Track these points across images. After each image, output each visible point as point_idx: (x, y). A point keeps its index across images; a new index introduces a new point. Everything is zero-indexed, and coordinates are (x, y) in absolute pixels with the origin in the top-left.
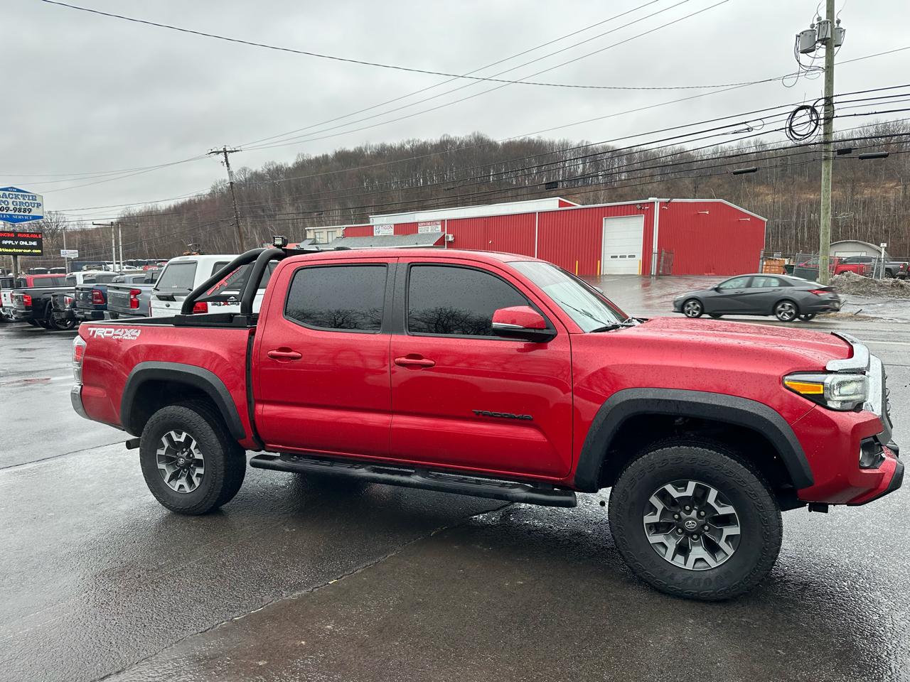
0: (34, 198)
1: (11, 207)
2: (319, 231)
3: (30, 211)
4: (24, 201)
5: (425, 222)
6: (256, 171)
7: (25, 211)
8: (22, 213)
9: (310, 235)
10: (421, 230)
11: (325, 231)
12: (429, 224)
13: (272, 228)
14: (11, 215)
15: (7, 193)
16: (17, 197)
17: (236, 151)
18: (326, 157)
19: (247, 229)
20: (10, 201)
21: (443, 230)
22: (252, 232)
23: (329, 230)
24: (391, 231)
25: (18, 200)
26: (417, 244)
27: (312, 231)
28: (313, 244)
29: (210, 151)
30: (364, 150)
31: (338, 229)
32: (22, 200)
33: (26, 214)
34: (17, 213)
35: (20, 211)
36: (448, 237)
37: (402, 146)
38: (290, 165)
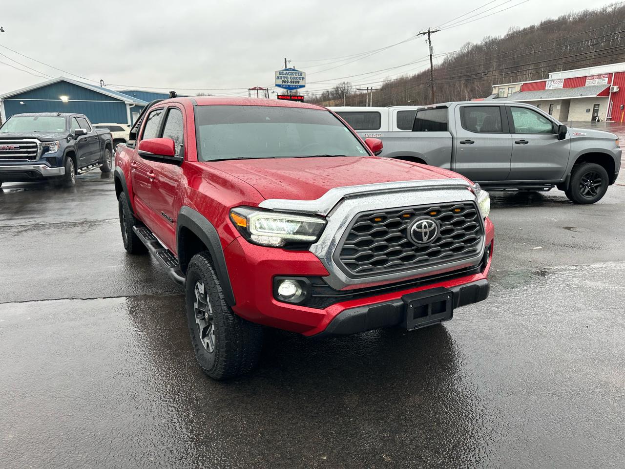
0: (301, 74)
1: (289, 80)
2: (502, 87)
3: (299, 82)
4: (296, 77)
5: (593, 76)
6: (477, 45)
7: (296, 83)
8: (294, 84)
9: (495, 91)
10: (588, 83)
11: (507, 87)
12: (596, 77)
13: (478, 87)
14: (289, 85)
15: (288, 72)
16: (292, 74)
17: (437, 31)
18: (532, 28)
19: (461, 89)
20: (289, 77)
21: (609, 82)
22: (463, 91)
23: (511, 86)
24: (561, 85)
25: (293, 76)
26: (581, 95)
27: (497, 88)
28: (496, 98)
29: (419, 33)
30: (567, 17)
31: (517, 86)
32: (295, 76)
33: (297, 84)
34: (292, 84)
35: (293, 83)
36: (613, 88)
37: (605, 10)
38: (502, 37)
